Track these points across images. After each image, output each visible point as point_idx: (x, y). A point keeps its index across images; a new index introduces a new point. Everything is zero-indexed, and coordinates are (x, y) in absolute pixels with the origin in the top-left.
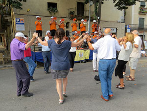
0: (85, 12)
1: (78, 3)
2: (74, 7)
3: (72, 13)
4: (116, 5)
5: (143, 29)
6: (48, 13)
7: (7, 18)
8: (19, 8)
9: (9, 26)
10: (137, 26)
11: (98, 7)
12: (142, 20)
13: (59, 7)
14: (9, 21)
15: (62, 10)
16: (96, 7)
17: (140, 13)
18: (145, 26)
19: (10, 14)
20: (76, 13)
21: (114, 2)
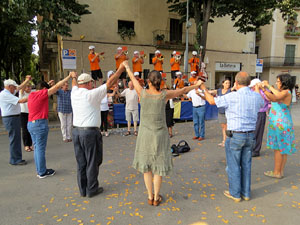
0: (183, 37)
2: (164, 28)
3: (159, 38)
4: (236, 25)
5: (292, 64)
6: (118, 38)
7: (51, 46)
8: (67, 34)
9: (55, 58)
10: (283, 61)
12: (291, 49)
13: (137, 29)
14: (54, 51)
15: (142, 32)
17: (288, 36)
18: (296, 61)
19: (55, 40)
20: (167, 38)
21: (233, 19)
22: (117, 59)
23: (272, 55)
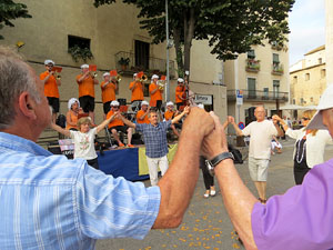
0: (150, 62)
1: (136, 41)
2: (128, 49)
3: (124, 62)
4: (213, 52)
5: (255, 97)
6: (68, 59)
10: (246, 93)
11: (183, 50)
12: (252, 82)
13: (95, 48)
16: (178, 51)
17: (248, 70)
18: (257, 94)
20: (132, 63)
21: (211, 45)
22: (80, 83)
23: (237, 88)
